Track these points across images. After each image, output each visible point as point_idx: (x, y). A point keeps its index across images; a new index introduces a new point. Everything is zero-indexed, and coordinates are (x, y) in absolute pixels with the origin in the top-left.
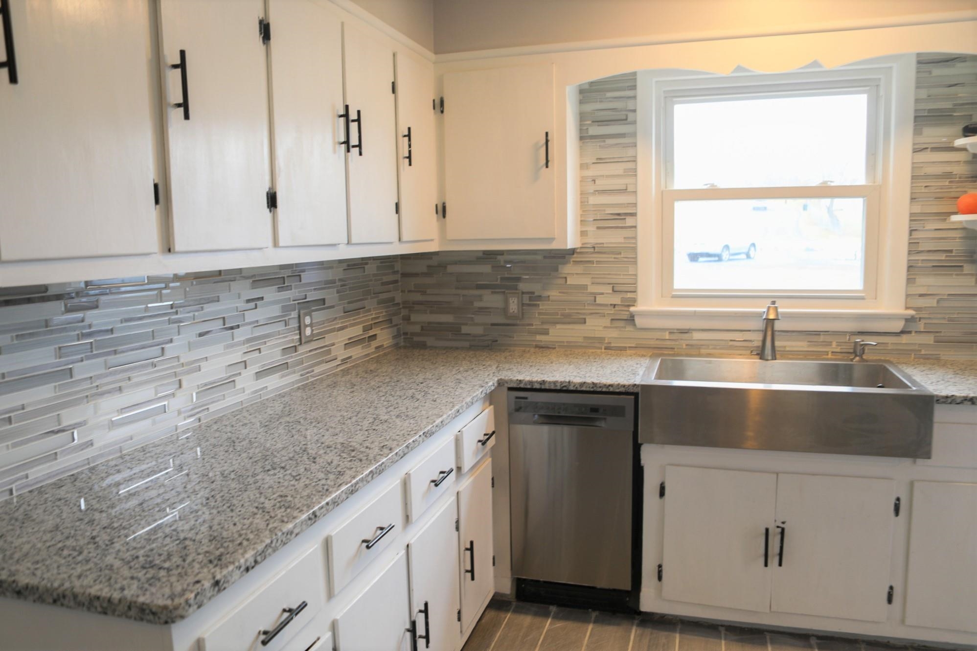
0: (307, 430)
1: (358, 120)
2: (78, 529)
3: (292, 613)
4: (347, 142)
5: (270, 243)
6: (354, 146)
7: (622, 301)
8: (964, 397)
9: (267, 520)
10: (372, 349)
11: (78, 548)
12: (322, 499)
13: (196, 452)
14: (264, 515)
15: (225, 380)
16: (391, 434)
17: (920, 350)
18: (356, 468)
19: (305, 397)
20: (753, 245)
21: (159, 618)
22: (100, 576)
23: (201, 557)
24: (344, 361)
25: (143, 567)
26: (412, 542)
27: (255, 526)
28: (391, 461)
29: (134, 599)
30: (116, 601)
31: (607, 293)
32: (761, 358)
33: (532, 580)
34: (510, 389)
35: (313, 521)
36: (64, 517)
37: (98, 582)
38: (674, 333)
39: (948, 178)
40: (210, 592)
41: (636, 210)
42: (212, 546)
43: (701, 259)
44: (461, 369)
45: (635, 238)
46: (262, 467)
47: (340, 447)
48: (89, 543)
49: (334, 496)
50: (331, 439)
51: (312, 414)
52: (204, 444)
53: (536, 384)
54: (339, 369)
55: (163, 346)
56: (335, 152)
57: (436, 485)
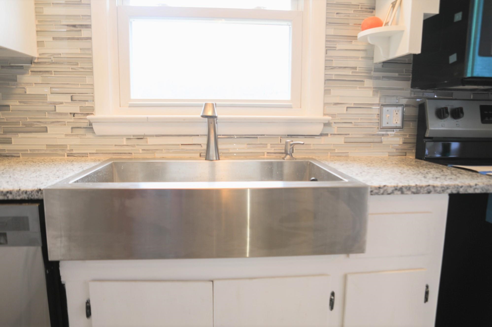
7: (80, 110)
8: (394, 187)
17: (335, 149)
31: (66, 102)
32: (206, 160)
38: (131, 139)
39: (353, 8)
41: (91, 21)
45: (90, 49)
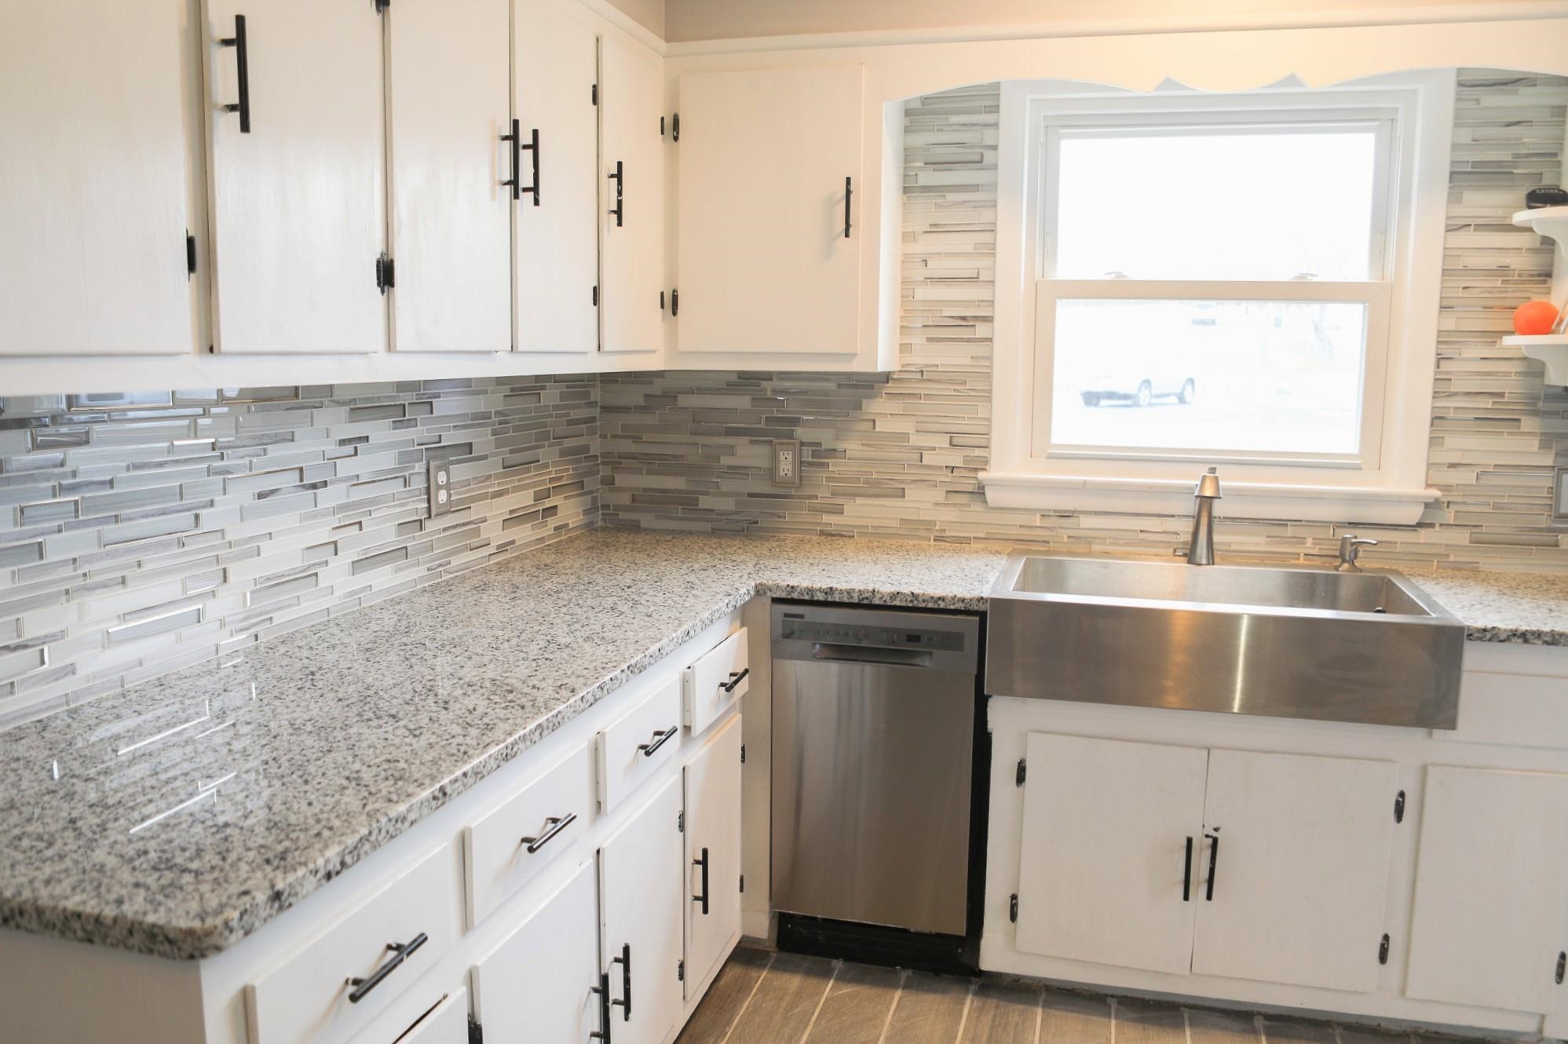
0: (435, 656)
1: (534, 147)
2: (47, 806)
3: (401, 951)
4: (514, 182)
5: (381, 346)
6: (525, 190)
7: (964, 461)
9: (365, 798)
10: (548, 530)
11: (46, 837)
12: (455, 766)
13: (249, 689)
14: (359, 791)
15: (300, 572)
16: (575, 667)
17: (1448, 555)
18: (515, 718)
19: (434, 605)
20: (1191, 381)
21: (180, 949)
22: (83, 881)
23: (251, 854)
24: (502, 548)
25: (155, 869)
26: (604, 846)
27: (343, 806)
28: (572, 709)
29: (140, 917)
30: (109, 921)
31: (940, 448)
32: (1189, 562)
33: (804, 917)
34: (775, 600)
35: (440, 802)
36: (23, 788)
37: (78, 890)
38: (1049, 516)
39: (1500, 276)
40: (265, 910)
41: (993, 311)
42: (273, 837)
43: (1103, 402)
44: (696, 566)
45: (990, 358)
46: (358, 715)
47: (489, 686)
48: (65, 829)
49: (475, 762)
50: (475, 673)
51: (445, 631)
52: (262, 676)
53: (818, 593)
54: (492, 562)
55: (198, 512)
56: (493, 197)
57: (648, 754)
